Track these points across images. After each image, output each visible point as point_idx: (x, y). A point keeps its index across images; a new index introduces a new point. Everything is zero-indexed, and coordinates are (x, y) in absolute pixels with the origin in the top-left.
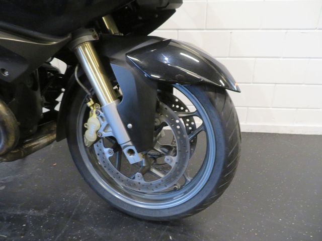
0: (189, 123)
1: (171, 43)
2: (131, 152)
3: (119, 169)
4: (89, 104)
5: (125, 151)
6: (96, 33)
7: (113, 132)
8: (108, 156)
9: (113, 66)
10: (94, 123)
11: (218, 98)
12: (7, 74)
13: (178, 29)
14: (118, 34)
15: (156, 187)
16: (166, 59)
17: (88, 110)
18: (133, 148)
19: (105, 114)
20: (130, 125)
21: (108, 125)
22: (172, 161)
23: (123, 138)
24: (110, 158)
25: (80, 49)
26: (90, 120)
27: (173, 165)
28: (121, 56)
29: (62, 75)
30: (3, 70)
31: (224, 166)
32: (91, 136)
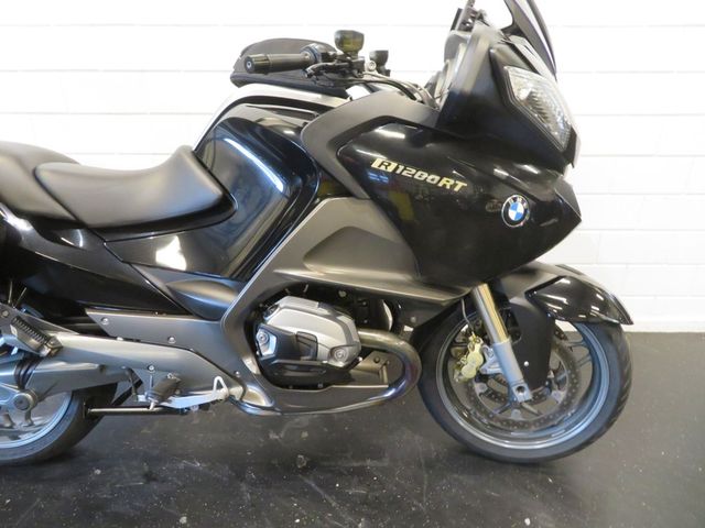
2: (521, 390)
5: (514, 388)
18: (524, 385)
19: (495, 351)
20: (527, 363)
23: (515, 376)
26: (470, 355)
27: (561, 400)
32: (468, 371)
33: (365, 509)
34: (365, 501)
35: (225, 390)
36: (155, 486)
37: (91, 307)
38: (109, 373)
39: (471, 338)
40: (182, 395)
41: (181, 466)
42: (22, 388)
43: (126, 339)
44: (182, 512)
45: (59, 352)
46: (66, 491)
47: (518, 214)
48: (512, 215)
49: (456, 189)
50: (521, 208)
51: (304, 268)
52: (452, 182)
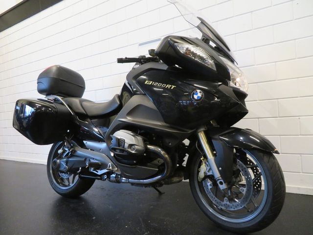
0: (256, 172)
1: (242, 130)
3: (216, 196)
4: (202, 159)
5: (218, 182)
6: (206, 127)
7: (213, 172)
8: (210, 187)
9: (214, 141)
10: (203, 168)
11: (265, 157)
12: (170, 144)
13: (258, 118)
14: (216, 126)
15: (236, 207)
16: (241, 138)
17: (201, 162)
18: (222, 181)
19: (209, 163)
20: (220, 168)
21: (210, 169)
22: (243, 191)
24: (211, 189)
25: (199, 134)
26: (202, 166)
27: (244, 193)
28: (216, 137)
29: (187, 146)
30: (169, 143)
31: (273, 195)
32: (202, 175)
35: (111, 168)
40: (101, 170)
42: (67, 165)
43: (91, 150)
44: (95, 216)
48: (195, 97)
49: (172, 88)
50: (199, 95)
51: (126, 119)
52: (170, 86)
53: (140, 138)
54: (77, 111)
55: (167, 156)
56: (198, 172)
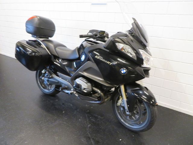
2: (127, 111)
3: (124, 114)
7: (124, 105)
10: (120, 101)
19: (123, 101)
20: (128, 106)
22: (137, 117)
23: (126, 108)
24: (122, 110)
31: (151, 116)
32: (119, 104)
33: (92, 123)
34: (93, 122)
35: (73, 91)
36: (63, 105)
37: (58, 72)
38: (59, 83)
39: (120, 97)
40: (67, 90)
41: (69, 104)
42: (48, 82)
43: (62, 78)
44: (64, 111)
45: (52, 78)
46: (51, 101)
47: (124, 72)
48: (122, 72)
49: (110, 64)
50: (125, 71)
51: (83, 73)
52: (110, 63)
53: (89, 84)
54: (53, 54)
55: (102, 94)
56: (117, 102)
